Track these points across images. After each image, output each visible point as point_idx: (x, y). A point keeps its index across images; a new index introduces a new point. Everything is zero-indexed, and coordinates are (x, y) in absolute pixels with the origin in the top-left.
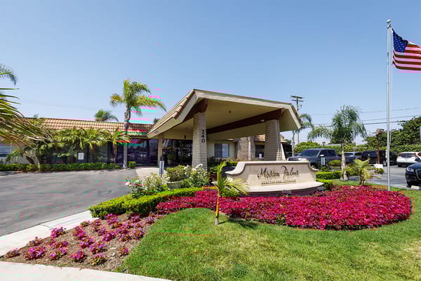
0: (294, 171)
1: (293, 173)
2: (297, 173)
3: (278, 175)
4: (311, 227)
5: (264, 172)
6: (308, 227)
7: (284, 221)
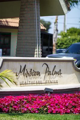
0: (57, 70)
1: (56, 73)
2: (59, 73)
3: (39, 74)
4: (68, 113)
5: (23, 71)
6: (66, 113)
7: (46, 111)
